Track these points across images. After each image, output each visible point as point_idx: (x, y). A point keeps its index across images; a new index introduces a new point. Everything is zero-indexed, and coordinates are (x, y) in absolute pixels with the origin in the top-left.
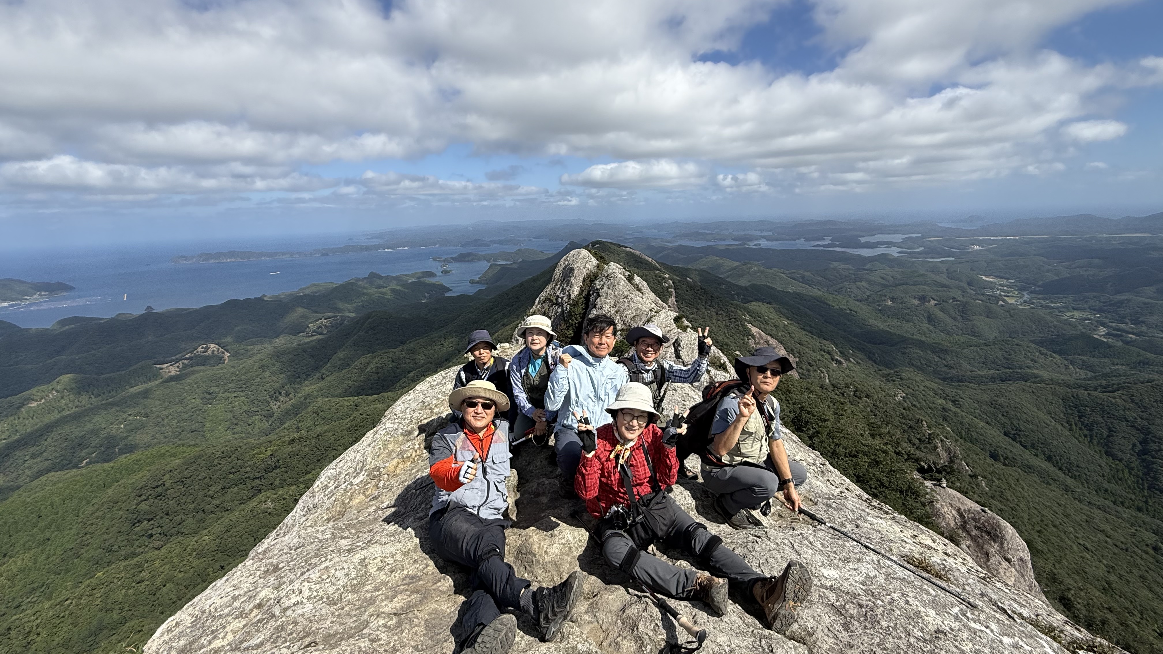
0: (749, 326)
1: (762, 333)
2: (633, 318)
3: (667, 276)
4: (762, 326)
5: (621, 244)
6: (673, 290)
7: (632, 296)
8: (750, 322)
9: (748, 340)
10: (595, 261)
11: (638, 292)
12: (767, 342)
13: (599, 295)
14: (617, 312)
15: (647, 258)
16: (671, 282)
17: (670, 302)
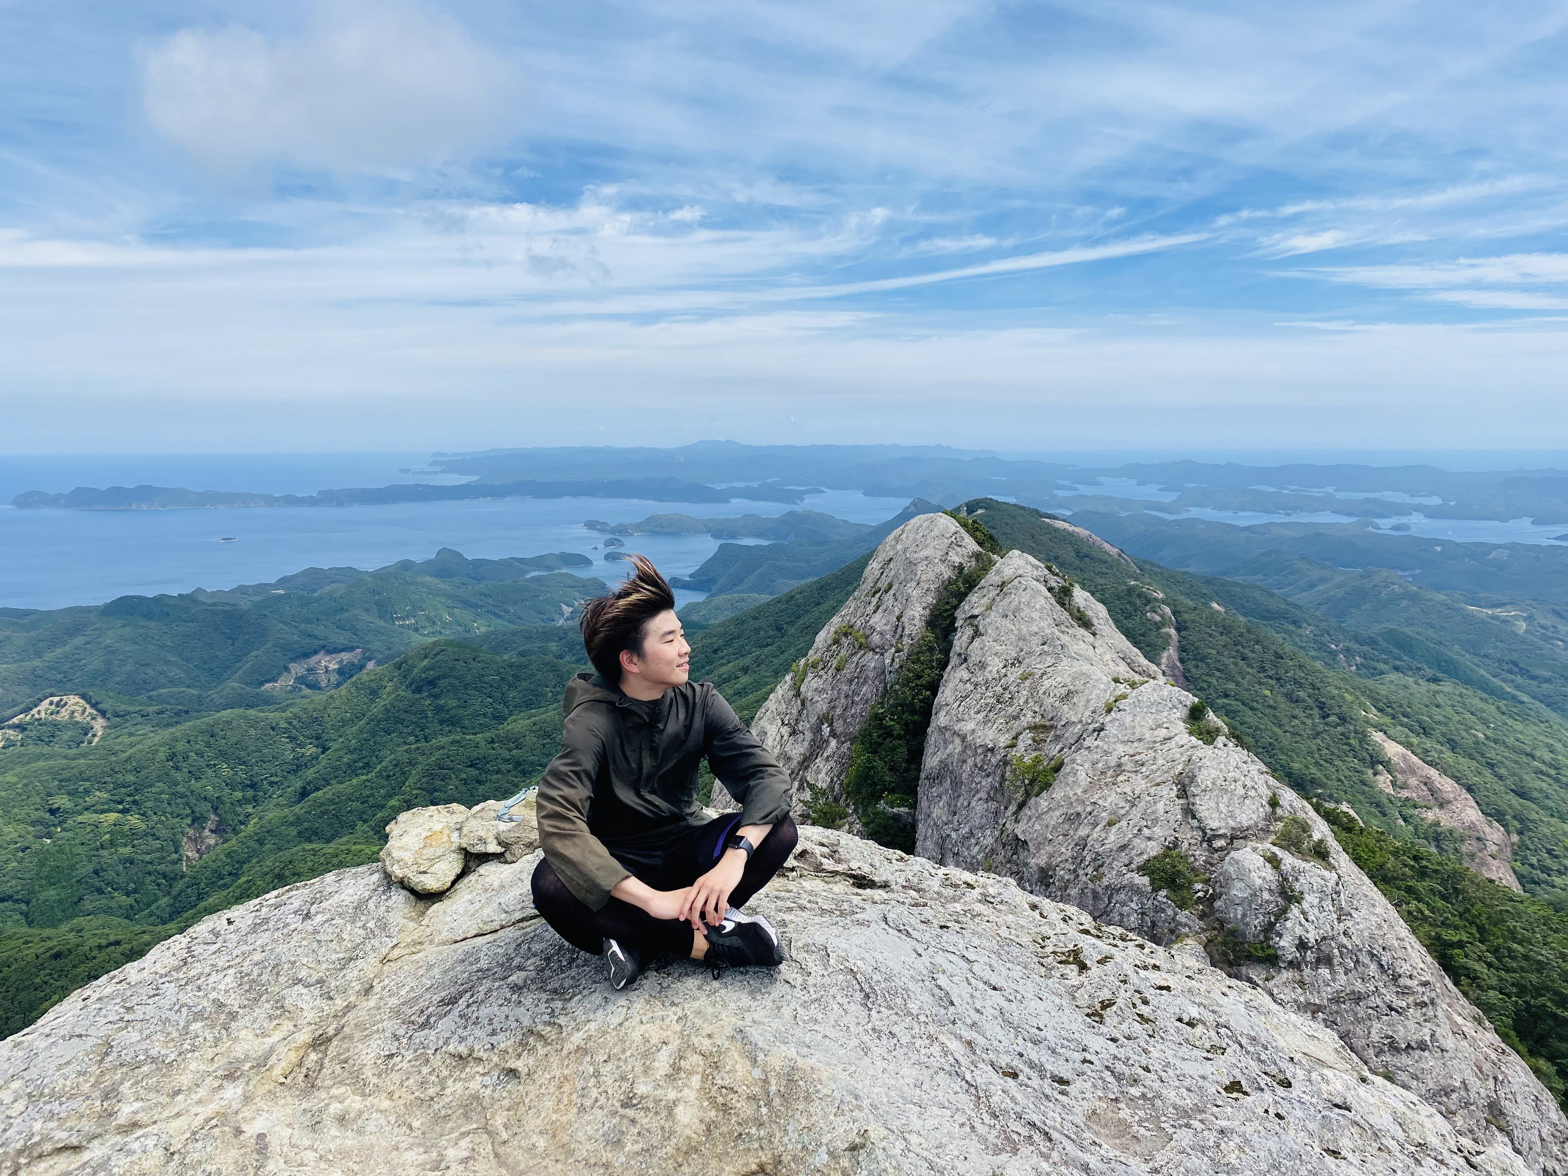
0: (1378, 737)
1: (1415, 759)
3: (1161, 596)
4: (1415, 740)
5: (1043, 510)
6: (1173, 631)
7: (1065, 639)
8: (1380, 728)
9: (1375, 774)
10: (971, 545)
14: (1024, 678)
15: (1107, 546)
16: (1168, 610)
17: (1164, 660)
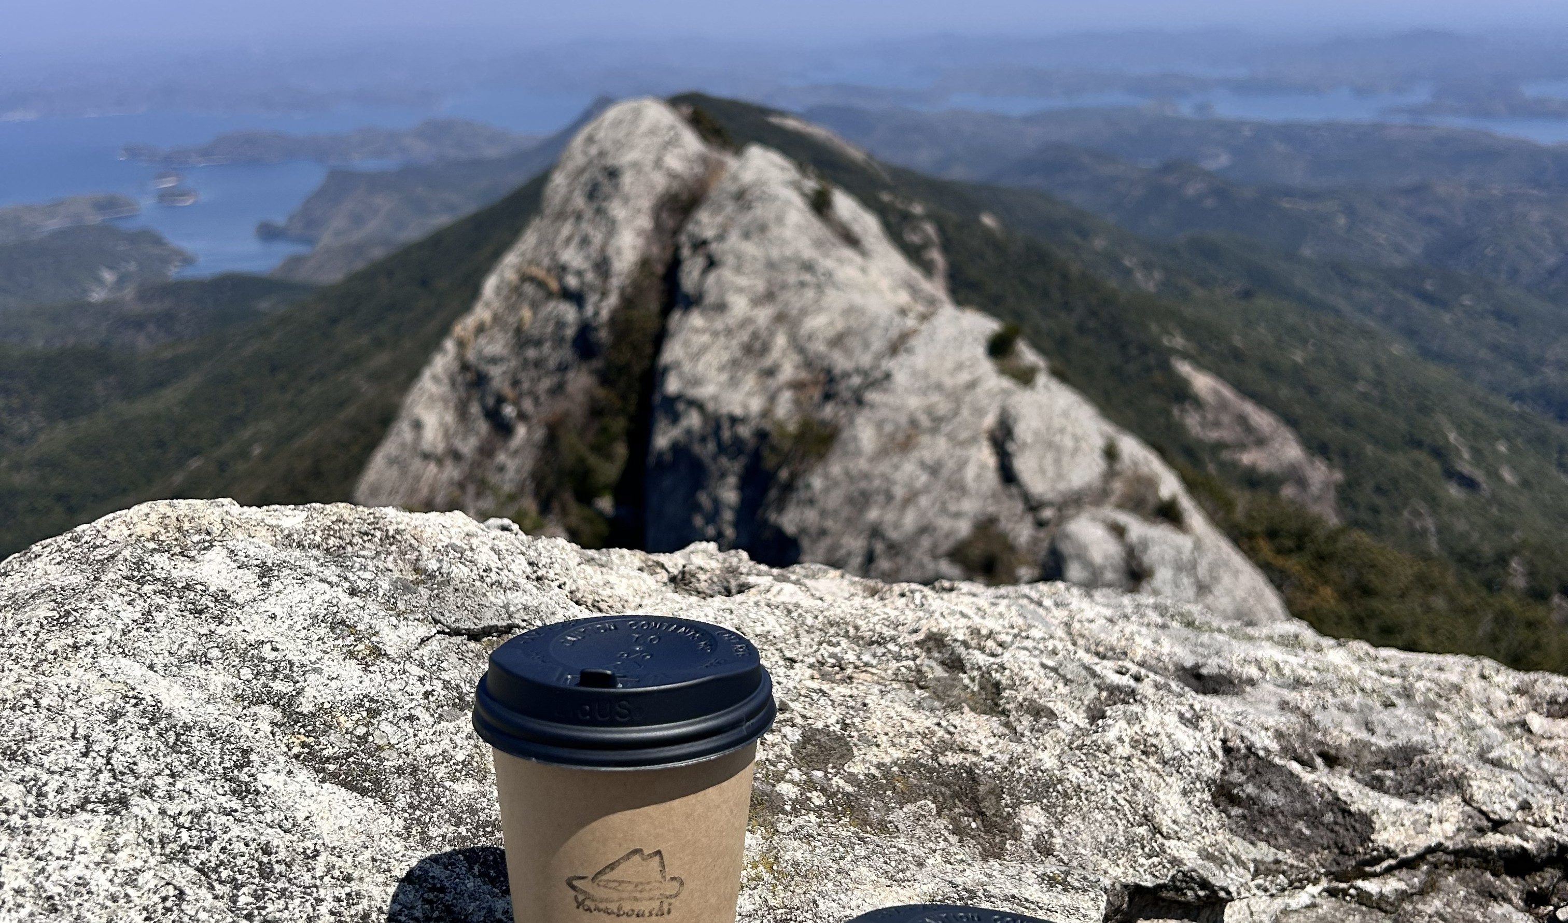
0: (1184, 368)
2: (838, 341)
4: (1226, 369)
6: (936, 256)
7: (829, 264)
8: (1186, 356)
9: (1182, 413)
10: (691, 142)
11: (847, 253)
12: (1242, 420)
13: (712, 263)
14: (777, 320)
16: (929, 229)
